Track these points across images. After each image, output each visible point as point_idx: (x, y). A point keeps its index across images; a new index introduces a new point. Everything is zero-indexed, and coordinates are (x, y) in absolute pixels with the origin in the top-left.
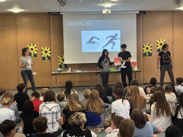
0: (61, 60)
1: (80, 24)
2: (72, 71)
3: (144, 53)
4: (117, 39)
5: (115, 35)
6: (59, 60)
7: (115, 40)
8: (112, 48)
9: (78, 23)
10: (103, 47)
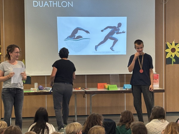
1: (55, 5)
2: (40, 89)
4: (121, 33)
5: (117, 26)
8: (111, 48)
9: (52, 3)
10: (96, 46)
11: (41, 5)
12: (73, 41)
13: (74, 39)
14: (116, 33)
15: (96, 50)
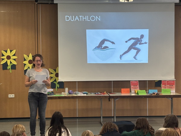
0: (53, 75)
2: (70, 93)
4: (143, 43)
5: (139, 37)
7: (140, 44)
8: (135, 58)
9: (82, 17)
10: (121, 55)
11: (72, 19)
12: (100, 51)
13: (101, 49)
14: (138, 44)
15: (121, 59)
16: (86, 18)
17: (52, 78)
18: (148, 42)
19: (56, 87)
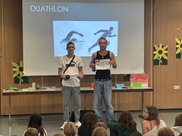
0: (17, 70)
1: (51, 10)
3: (154, 59)
4: (112, 36)
6: (14, 70)
9: (48, 8)
10: (89, 48)
11: (38, 10)
13: (69, 41)
14: (108, 36)
16: (53, 8)
17: (15, 72)
18: (117, 35)
19: (20, 82)
